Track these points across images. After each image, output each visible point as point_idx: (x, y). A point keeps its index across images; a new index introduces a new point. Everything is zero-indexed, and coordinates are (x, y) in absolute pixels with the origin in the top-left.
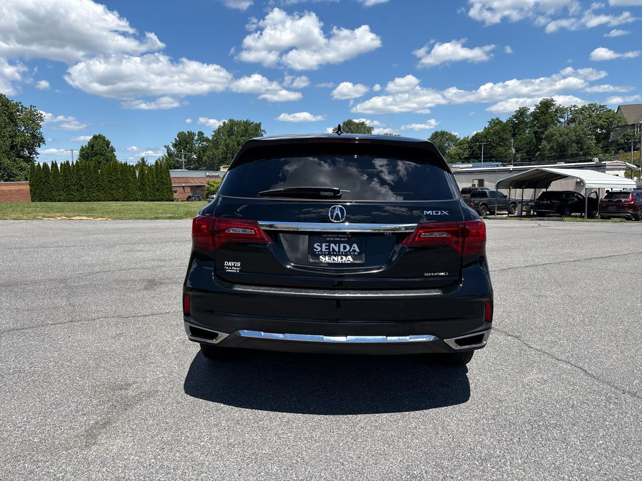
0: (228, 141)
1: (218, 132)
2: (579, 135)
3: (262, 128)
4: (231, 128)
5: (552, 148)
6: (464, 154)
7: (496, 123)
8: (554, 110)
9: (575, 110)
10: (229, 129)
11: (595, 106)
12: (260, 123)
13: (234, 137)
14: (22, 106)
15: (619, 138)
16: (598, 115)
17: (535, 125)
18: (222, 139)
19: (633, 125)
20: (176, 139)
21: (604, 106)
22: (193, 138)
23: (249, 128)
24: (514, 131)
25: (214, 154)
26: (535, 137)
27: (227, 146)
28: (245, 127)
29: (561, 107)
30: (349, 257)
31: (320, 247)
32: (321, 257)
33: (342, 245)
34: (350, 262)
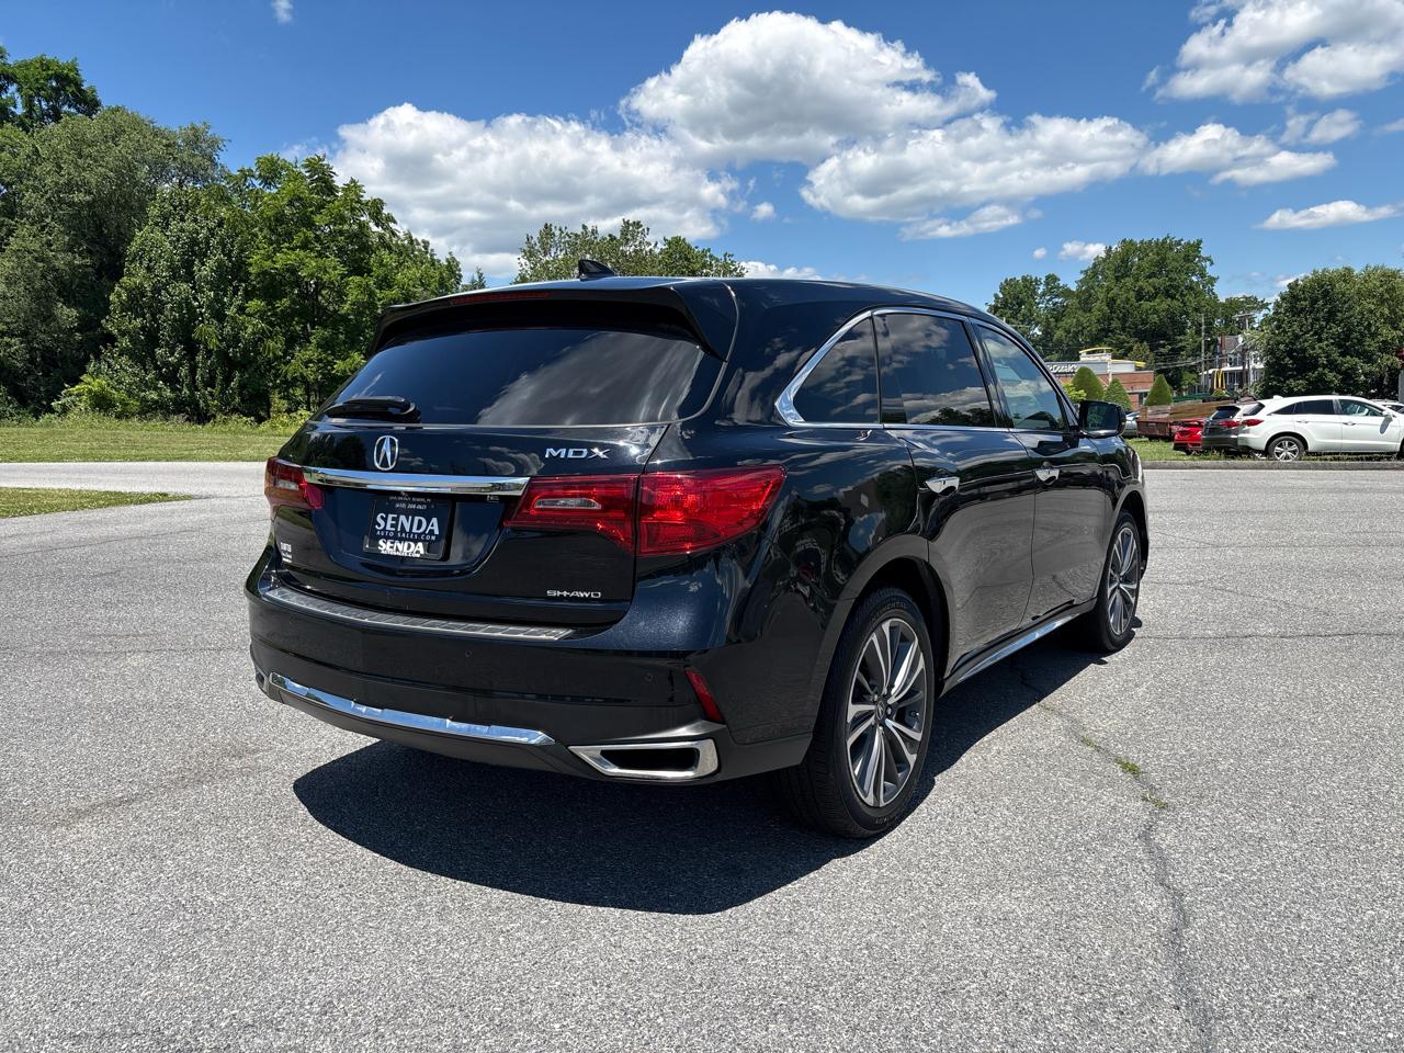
0: (1116, 290)
1: (1094, 272)
3: (1203, 253)
4: (1125, 260)
10: (1119, 265)
12: (1200, 242)
13: (1129, 281)
14: (711, 256)
18: (1102, 287)
20: (996, 296)
22: (1034, 291)
23: (1170, 255)
25: (1079, 323)
27: (1111, 303)
28: (1158, 254)
30: (420, 544)
31: (384, 522)
32: (381, 542)
33: (417, 519)
34: (418, 555)
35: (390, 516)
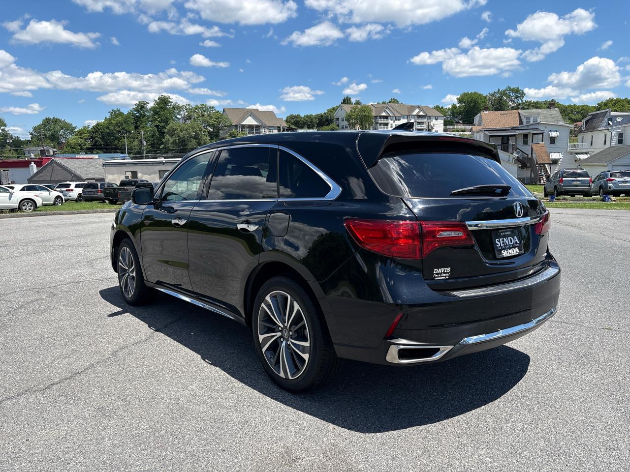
2: (196, 131)
5: (174, 142)
6: (85, 145)
7: (116, 114)
8: (172, 107)
9: (190, 109)
11: (205, 107)
15: (227, 136)
16: (209, 115)
17: (156, 119)
19: (236, 126)
21: (213, 107)
24: (136, 123)
26: (158, 130)
29: (177, 104)
30: (516, 248)
31: (499, 243)
32: (503, 252)
33: (509, 238)
34: (517, 253)
35: (501, 239)
